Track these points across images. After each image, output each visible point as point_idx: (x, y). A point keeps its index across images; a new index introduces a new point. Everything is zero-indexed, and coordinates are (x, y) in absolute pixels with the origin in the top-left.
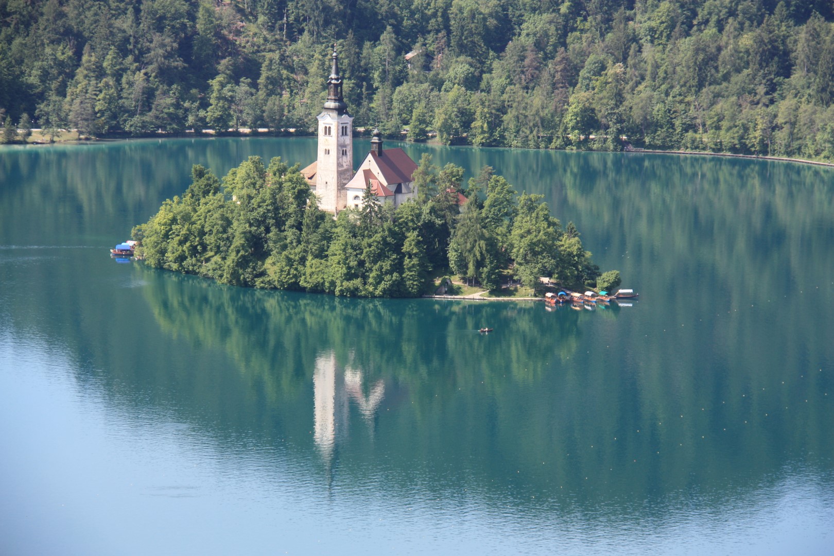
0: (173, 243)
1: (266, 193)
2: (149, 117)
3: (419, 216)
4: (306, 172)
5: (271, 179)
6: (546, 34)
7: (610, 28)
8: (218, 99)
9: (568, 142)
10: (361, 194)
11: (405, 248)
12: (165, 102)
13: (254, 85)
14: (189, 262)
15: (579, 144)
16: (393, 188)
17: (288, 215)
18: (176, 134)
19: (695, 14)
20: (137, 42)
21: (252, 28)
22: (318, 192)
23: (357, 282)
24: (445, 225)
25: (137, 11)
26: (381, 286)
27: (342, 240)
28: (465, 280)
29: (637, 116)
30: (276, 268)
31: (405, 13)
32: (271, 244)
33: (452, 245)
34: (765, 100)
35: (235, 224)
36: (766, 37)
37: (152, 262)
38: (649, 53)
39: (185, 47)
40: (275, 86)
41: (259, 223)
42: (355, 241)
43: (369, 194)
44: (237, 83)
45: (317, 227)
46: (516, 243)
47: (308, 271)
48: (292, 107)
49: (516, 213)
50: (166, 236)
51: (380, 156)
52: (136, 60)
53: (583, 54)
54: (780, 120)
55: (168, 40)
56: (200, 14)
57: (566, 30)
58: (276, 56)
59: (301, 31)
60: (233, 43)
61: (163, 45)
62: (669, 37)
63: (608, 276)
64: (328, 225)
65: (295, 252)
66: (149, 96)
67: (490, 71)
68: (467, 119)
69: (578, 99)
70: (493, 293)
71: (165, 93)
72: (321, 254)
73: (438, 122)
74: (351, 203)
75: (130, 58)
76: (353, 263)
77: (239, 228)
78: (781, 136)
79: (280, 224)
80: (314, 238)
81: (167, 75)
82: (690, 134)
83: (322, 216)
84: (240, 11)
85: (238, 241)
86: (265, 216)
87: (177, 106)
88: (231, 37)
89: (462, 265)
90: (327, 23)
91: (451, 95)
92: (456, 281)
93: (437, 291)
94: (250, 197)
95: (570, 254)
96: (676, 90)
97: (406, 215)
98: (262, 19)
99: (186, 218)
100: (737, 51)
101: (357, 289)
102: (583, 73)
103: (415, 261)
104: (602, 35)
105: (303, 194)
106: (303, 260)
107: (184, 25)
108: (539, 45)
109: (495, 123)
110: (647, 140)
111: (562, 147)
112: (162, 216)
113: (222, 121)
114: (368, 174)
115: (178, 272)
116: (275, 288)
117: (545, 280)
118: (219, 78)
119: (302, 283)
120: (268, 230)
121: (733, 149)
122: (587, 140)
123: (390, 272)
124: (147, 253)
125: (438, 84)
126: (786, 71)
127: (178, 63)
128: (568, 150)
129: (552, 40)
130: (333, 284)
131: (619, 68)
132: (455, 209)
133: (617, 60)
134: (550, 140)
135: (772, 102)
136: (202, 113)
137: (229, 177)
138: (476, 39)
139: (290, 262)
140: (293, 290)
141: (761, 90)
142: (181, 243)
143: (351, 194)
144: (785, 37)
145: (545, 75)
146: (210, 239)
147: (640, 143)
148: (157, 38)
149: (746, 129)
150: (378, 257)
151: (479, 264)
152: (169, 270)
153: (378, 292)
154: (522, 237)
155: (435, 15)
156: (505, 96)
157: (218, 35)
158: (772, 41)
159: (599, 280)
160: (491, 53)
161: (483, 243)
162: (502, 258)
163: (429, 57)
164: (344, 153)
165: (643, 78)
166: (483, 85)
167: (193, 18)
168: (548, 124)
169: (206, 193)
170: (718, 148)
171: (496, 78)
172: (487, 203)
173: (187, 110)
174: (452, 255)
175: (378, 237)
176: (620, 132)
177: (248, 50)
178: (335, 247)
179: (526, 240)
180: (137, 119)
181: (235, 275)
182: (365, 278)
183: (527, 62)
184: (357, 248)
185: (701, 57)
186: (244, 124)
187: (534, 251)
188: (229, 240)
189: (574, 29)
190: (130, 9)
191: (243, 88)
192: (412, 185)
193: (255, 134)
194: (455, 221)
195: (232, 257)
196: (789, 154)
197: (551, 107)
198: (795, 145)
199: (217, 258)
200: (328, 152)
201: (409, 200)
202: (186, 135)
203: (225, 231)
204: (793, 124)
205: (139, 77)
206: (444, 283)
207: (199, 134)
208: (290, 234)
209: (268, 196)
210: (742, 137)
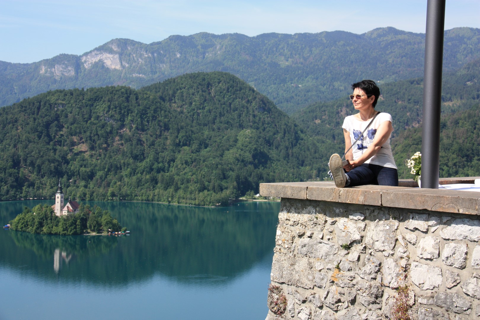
0: (20, 224)
1: (43, 212)
2: (8, 196)
3: (80, 216)
4: (53, 207)
5: (44, 209)
6: (102, 176)
7: (117, 174)
8: (25, 191)
9: (108, 199)
10: (66, 212)
11: (77, 223)
12: (12, 193)
13: (34, 188)
14: (24, 229)
15: (111, 200)
16: (74, 210)
17: (49, 217)
18: (14, 200)
19: (135, 171)
20: (5, 179)
21: (33, 175)
22: (55, 211)
23: (66, 232)
24: (86, 218)
25: (5, 172)
26: (71, 232)
27: (62, 222)
28: (91, 230)
29: (124, 193)
30: (46, 229)
31: (69, 171)
32: (44, 224)
33: (88, 222)
34: (152, 190)
35: (36, 219)
36: (152, 176)
37: (14, 229)
38: (126, 180)
39: (17, 180)
40: (38, 188)
41: (41, 219)
42: (65, 222)
43: (68, 211)
44: (29, 188)
45: (56, 219)
46: (103, 221)
47: (54, 229)
48: (42, 193)
49: (103, 215)
50: (18, 223)
51: (71, 203)
52: (5, 183)
53: (111, 180)
54: (156, 194)
55: (12, 179)
56: (20, 172)
57: (106, 175)
58: (39, 181)
59: (45, 176)
60: (28, 179)
61: (11, 180)
62: (130, 176)
63: (124, 228)
64: (58, 219)
65: (50, 225)
66: (8, 192)
67: (89, 184)
68: (85, 195)
69: (110, 190)
70: (98, 233)
71: (12, 191)
72: (57, 226)
73: (78, 195)
74: (64, 214)
75: (3, 183)
76: (65, 227)
77: (36, 220)
78: (156, 197)
79: (47, 219)
80: (55, 222)
81: (12, 187)
82: (136, 197)
83: (57, 217)
84: (30, 172)
85: (36, 223)
86: (43, 217)
87: (15, 193)
88: (28, 177)
89: (90, 227)
90: (51, 174)
91: (81, 189)
92: (89, 231)
93: (85, 233)
94: (39, 213)
95: (115, 224)
96: (133, 187)
97: (77, 216)
98: (35, 173)
99: (23, 218)
100: (146, 179)
101: (66, 233)
102: (111, 184)
103: (79, 226)
104: (115, 176)
105: (52, 212)
106: (52, 227)
107: (16, 175)
108: (101, 178)
109: (91, 195)
110: (126, 199)
111: (107, 201)
112: (17, 218)
113: (26, 197)
114: (68, 207)
115: (21, 231)
116: (45, 234)
117: (110, 230)
118: (25, 187)
119: (52, 232)
120: (44, 221)
121: (145, 200)
122: (113, 199)
123: (74, 229)
124: (14, 227)
125: (78, 187)
126: (157, 183)
127: (15, 184)
128: (108, 201)
129: (104, 177)
130: (60, 232)
131: (119, 183)
132: (88, 214)
133: (119, 181)
134: (104, 199)
135: (154, 190)
136: (21, 195)
137: (33, 209)
138: (86, 177)
139: (49, 228)
140: (50, 234)
141: (152, 187)
142: (22, 224)
143: (64, 212)
144: (156, 176)
145: (103, 185)
146: (29, 223)
147: (125, 199)
148: (10, 178)
149: (148, 196)
150: (71, 226)
151: (94, 227)
152: (19, 231)
153: (71, 234)
154: (104, 220)
155: (76, 172)
156: (94, 190)
157: (25, 177)
158: (153, 177)
159: (122, 230)
160: (90, 180)
161: (95, 222)
162: (100, 225)
163: (75, 181)
164: (62, 202)
165: (125, 185)
166: (88, 187)
167: (18, 173)
168: (104, 195)
169: (28, 213)
170: (142, 200)
171: (91, 185)
172: (96, 213)
173: (17, 194)
174: (88, 225)
175: (71, 221)
176: (120, 197)
177: (32, 180)
178: (60, 224)
179: (105, 221)
180: (5, 197)
181: (36, 231)
182: (67, 231)
183: (98, 182)
184: (66, 224)
185: (138, 180)
186: (31, 197)
187: (107, 223)
188: (34, 223)
189: (108, 175)
190: (3, 172)
191: (31, 189)
192: (78, 209)
193: (34, 199)
194: (89, 217)
195: (35, 227)
196: (158, 201)
197: (104, 192)
198: (159, 199)
199: (31, 227)
200: (58, 202)
201: (77, 213)
202: (16, 200)
203: (33, 221)
204: (159, 195)
205: (5, 187)
206: (86, 231)
207: (20, 200)
208: (49, 221)
209: (44, 213)
210: (148, 198)
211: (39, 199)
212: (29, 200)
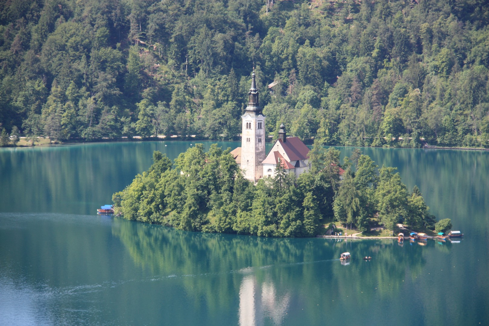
0: (143, 203)
1: (208, 167)
2: (97, 128)
3: (312, 182)
4: (234, 153)
5: (210, 160)
6: (364, 70)
7: (406, 66)
8: (145, 115)
9: (384, 142)
10: (273, 168)
11: (305, 203)
12: (108, 117)
13: (168, 106)
14: (154, 216)
15: (392, 143)
16: (294, 163)
17: (223, 183)
18: (115, 139)
19: (465, 56)
20: (88, 78)
21: (165, 68)
22: (242, 167)
23: (273, 227)
24: (330, 188)
25: (88, 57)
26: (289, 229)
27: (261, 199)
28: (345, 225)
29: (431, 124)
30: (216, 218)
31: (267, 57)
32: (212, 202)
33: (336, 201)
35: (187, 189)
37: (128, 217)
38: (437, 82)
40: (181, 105)
41: (203, 188)
42: (270, 199)
43: (279, 167)
44: (156, 105)
45: (243, 190)
46: (380, 200)
47: (239, 219)
48: (192, 121)
49: (378, 180)
50: (139, 198)
51: (285, 143)
52: (88, 90)
53: (391, 83)
55: (109, 76)
56: (130, 58)
57: (376, 69)
58: (182, 86)
59: (198, 70)
60: (151, 78)
61: (105, 80)
62: (448, 72)
63: (443, 222)
64: (250, 189)
65: (229, 207)
66: (97, 114)
67: (326, 95)
68: (314, 127)
70: (365, 233)
71: (108, 112)
72: (247, 208)
73: (294, 129)
74: (266, 174)
75: (84, 88)
76: (270, 214)
77: (190, 192)
79: (217, 188)
80: (242, 197)
81: (108, 100)
83: (246, 183)
84: (156, 56)
85: (190, 201)
86: (207, 184)
87: (116, 120)
88: (150, 74)
89: (343, 215)
90: (215, 64)
91: (303, 111)
92: (339, 225)
93: (326, 232)
94: (197, 171)
95: (417, 207)
96: (458, 106)
97: (304, 181)
98: (171, 62)
99: (152, 186)
101: (272, 232)
102: (391, 96)
103: (312, 212)
104: (401, 71)
105: (233, 168)
106: (234, 213)
107: (119, 67)
108: (360, 77)
109: (333, 129)
110: (439, 140)
111: (380, 146)
112: (135, 186)
113: (146, 130)
114: (277, 154)
115: (147, 223)
116: (216, 232)
117: (400, 225)
118: (143, 102)
119: (234, 228)
120: (209, 193)
122: (397, 140)
123: (295, 220)
125: (293, 103)
127: (116, 91)
128: (384, 147)
129: (368, 74)
130: (256, 228)
131: (417, 92)
132: (337, 177)
133: (414, 87)
134: (371, 141)
136: (133, 125)
137: (179, 159)
138: (317, 74)
139: (226, 214)
140: (228, 233)
142: (149, 203)
143: (265, 168)
145: (366, 98)
146: (169, 200)
147: (434, 142)
148: (102, 75)
150: (287, 209)
151: (355, 214)
152: (141, 222)
153: (286, 234)
154: (384, 195)
155: (287, 58)
156: (340, 111)
157: (142, 73)
159: (437, 225)
160: (326, 84)
161: (357, 199)
163: (285, 86)
164: (260, 141)
165: (434, 98)
166: (323, 104)
167: (125, 62)
168: (370, 130)
169: (164, 170)
171: (332, 99)
172: (357, 173)
173: (122, 123)
174: (336, 209)
175: (286, 196)
176: (420, 135)
177: (162, 82)
178: (256, 203)
179: (388, 198)
180: (89, 129)
181: (188, 223)
182: (277, 223)
183: (353, 88)
184: (272, 204)
185: (475, 84)
186: (161, 132)
187: (392, 206)
188: (184, 199)
189: (382, 67)
190: (84, 57)
191: (161, 107)
192: (306, 162)
193: (169, 139)
194: (337, 185)
195: (186, 212)
197: (371, 119)
199: (174, 212)
200: (248, 140)
201: (305, 171)
202: (122, 140)
203: (179, 194)
205: (90, 101)
206: (331, 227)
207: (130, 139)
208: (225, 195)
209: (209, 170)
211: (184, 139)
212: (157, 139)
